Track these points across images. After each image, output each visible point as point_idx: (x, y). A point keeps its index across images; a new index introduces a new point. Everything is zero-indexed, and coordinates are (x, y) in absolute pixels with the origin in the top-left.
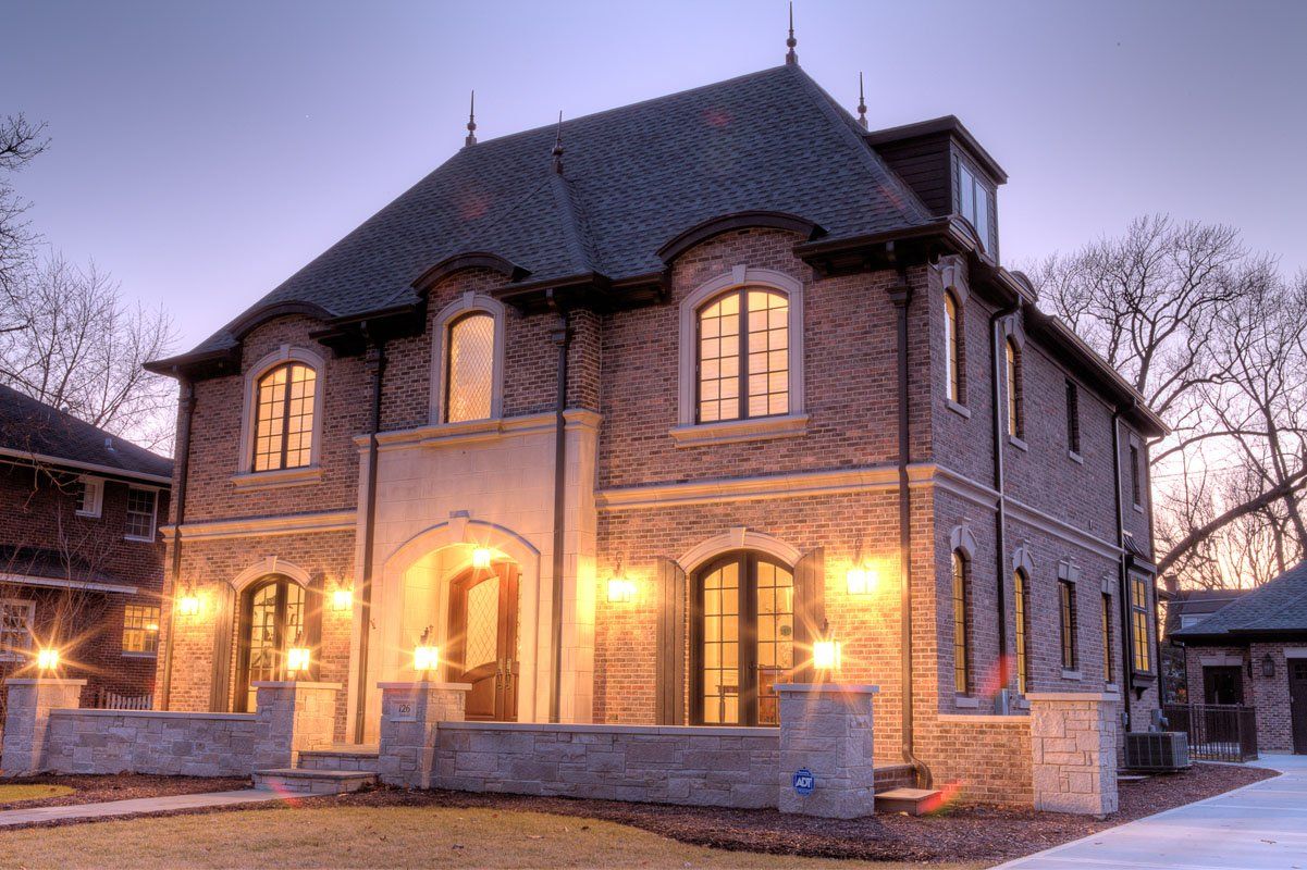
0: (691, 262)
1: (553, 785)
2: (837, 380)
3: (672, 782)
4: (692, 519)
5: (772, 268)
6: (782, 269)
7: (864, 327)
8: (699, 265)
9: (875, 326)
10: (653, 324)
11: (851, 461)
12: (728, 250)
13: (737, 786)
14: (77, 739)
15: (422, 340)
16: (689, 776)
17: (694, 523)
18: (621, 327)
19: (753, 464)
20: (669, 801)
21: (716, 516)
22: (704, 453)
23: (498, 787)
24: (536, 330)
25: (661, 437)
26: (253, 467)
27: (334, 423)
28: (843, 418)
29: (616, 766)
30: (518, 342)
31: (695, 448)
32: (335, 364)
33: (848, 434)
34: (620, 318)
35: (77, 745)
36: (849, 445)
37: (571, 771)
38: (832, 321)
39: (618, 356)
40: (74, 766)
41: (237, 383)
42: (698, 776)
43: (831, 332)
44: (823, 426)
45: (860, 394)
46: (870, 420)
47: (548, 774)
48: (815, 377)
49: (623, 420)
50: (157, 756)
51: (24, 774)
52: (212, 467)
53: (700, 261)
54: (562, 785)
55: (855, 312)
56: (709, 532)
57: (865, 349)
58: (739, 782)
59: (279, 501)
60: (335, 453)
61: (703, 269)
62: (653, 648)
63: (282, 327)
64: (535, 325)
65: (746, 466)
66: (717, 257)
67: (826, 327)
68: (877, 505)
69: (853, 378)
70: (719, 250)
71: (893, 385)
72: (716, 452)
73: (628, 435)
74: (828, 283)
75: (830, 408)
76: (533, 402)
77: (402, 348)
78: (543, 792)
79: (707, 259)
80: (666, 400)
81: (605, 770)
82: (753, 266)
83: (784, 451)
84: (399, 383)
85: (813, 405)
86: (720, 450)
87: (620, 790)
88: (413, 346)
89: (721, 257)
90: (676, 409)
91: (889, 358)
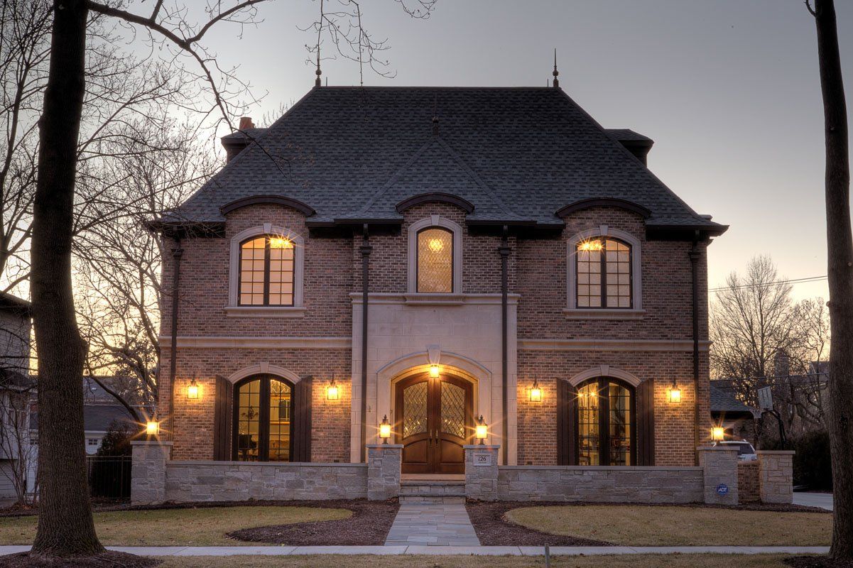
0: (573, 218)
1: (573, 496)
2: (659, 294)
3: (641, 493)
4: (576, 359)
5: (622, 230)
6: (628, 231)
7: (674, 269)
8: (579, 221)
9: (680, 269)
10: (550, 250)
11: (667, 336)
12: (596, 216)
13: (677, 493)
14: (195, 480)
15: (399, 239)
16: (651, 490)
17: (577, 361)
18: (528, 248)
19: (613, 333)
20: (640, 501)
21: (591, 358)
22: (583, 324)
23: (538, 499)
24: (484, 245)
25: (557, 313)
26: (239, 301)
27: (313, 280)
28: (663, 313)
29: (610, 486)
30: (471, 250)
31: (578, 320)
32: (313, 241)
33: (665, 322)
34: (528, 243)
35: (194, 483)
36: (666, 328)
37: (582, 489)
38: (656, 263)
39: (527, 265)
40: (193, 497)
41: (222, 244)
42: (656, 489)
43: (656, 269)
44: (651, 316)
45: (672, 302)
46: (677, 316)
47: (569, 491)
48: (647, 291)
49: (532, 301)
50: (272, 489)
51: (155, 503)
52: (202, 298)
53: (579, 218)
54: (578, 496)
55: (668, 260)
56: (587, 366)
57: (674, 280)
58: (678, 491)
59: (267, 327)
60: (315, 299)
61: (581, 224)
62: (554, 427)
63: (262, 211)
64: (483, 242)
65: (608, 333)
66: (589, 218)
67: (653, 266)
68: (680, 359)
69: (668, 294)
70: (590, 214)
71: (688, 300)
72: (591, 324)
73: (536, 310)
74: (654, 243)
75: (655, 308)
76: (483, 287)
77: (383, 241)
78: (566, 500)
79: (583, 218)
80: (559, 293)
81: (604, 488)
82: (611, 227)
83: (630, 327)
84: (382, 263)
85: (646, 305)
86: (593, 323)
87: (612, 497)
88: (391, 241)
89: (592, 218)
90: (565, 298)
91: (687, 286)
